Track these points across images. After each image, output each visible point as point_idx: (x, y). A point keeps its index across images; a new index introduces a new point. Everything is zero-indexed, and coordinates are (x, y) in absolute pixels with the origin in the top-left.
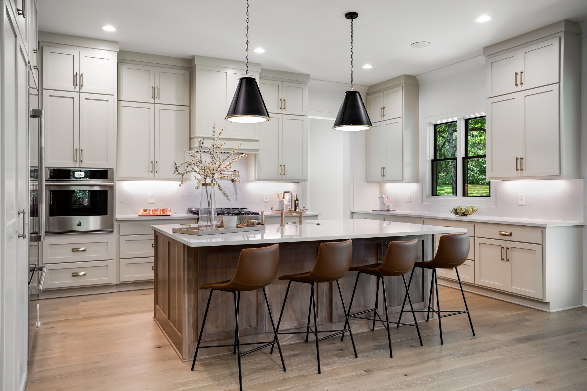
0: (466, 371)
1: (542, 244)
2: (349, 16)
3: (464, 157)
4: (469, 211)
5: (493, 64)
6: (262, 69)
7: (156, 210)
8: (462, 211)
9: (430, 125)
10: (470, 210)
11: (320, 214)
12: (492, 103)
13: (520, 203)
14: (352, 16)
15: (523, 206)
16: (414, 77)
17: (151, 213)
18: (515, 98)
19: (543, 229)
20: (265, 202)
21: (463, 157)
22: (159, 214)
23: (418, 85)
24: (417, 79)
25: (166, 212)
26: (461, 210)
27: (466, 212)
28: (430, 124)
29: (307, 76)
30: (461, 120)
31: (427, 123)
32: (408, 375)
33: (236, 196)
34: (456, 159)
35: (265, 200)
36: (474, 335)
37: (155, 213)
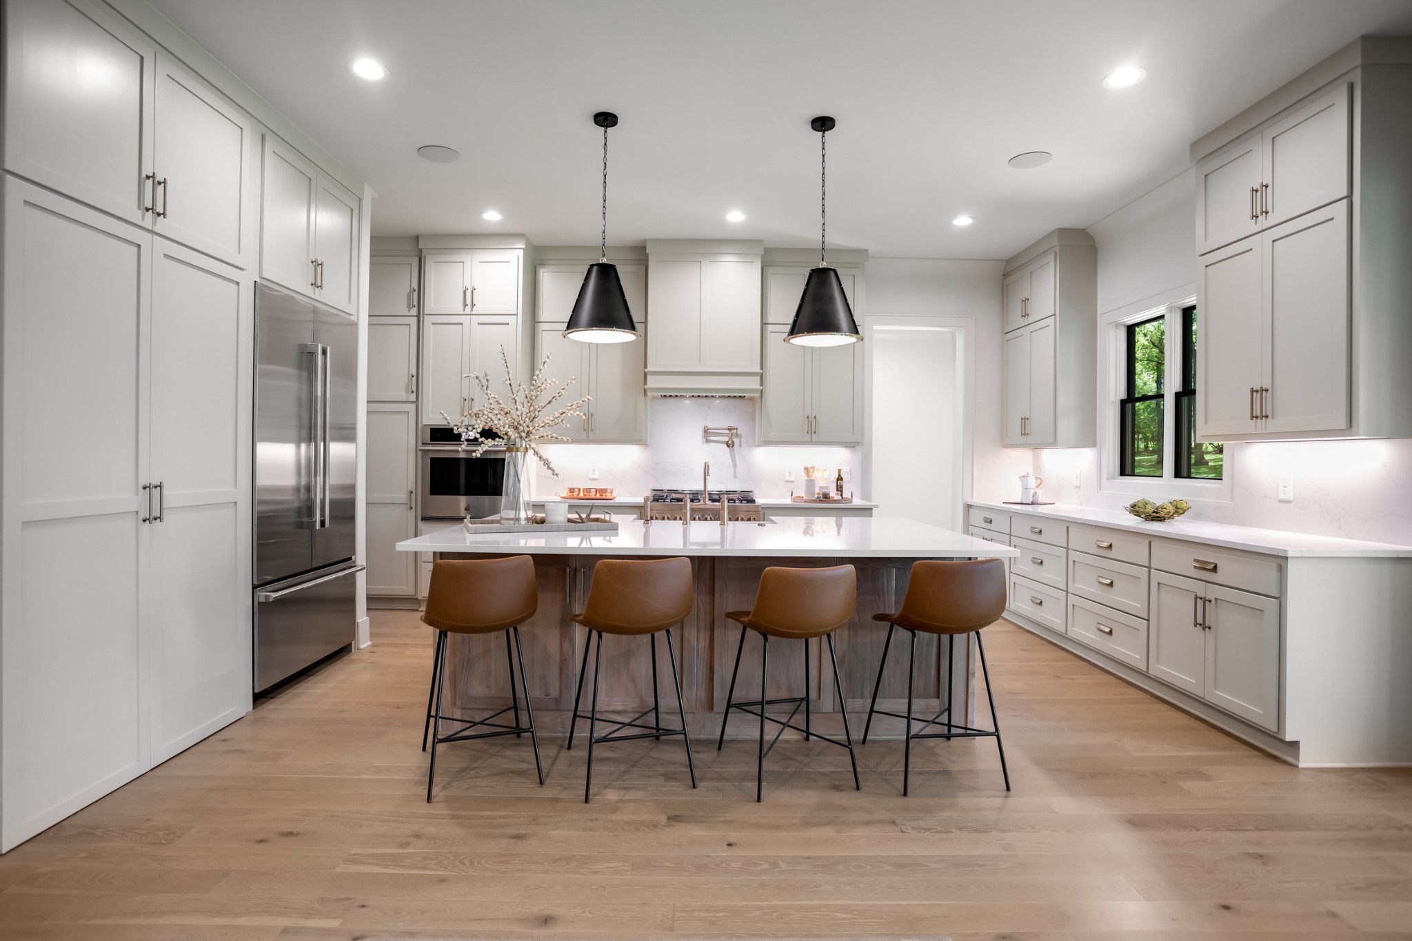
0: (869, 867)
1: (1280, 599)
2: (819, 124)
3: (1181, 390)
4: (1164, 510)
5: (1209, 177)
6: (766, 249)
7: (588, 490)
8: (1147, 510)
9: (1117, 328)
10: (1168, 508)
11: (877, 506)
12: (1206, 266)
13: (1282, 496)
14: (823, 124)
15: (1289, 502)
16: (1084, 230)
17: (581, 495)
18: (1251, 249)
19: (1281, 562)
20: (787, 482)
21: (1178, 391)
22: (593, 496)
23: (1095, 246)
24: (1089, 235)
25: (604, 494)
26: (1145, 507)
27: (1157, 513)
28: (1117, 326)
29: (863, 253)
30: (1171, 312)
31: (1110, 324)
32: (735, 845)
33: (735, 470)
34: (1162, 396)
35: (788, 478)
36: (1008, 789)
37: (587, 495)
